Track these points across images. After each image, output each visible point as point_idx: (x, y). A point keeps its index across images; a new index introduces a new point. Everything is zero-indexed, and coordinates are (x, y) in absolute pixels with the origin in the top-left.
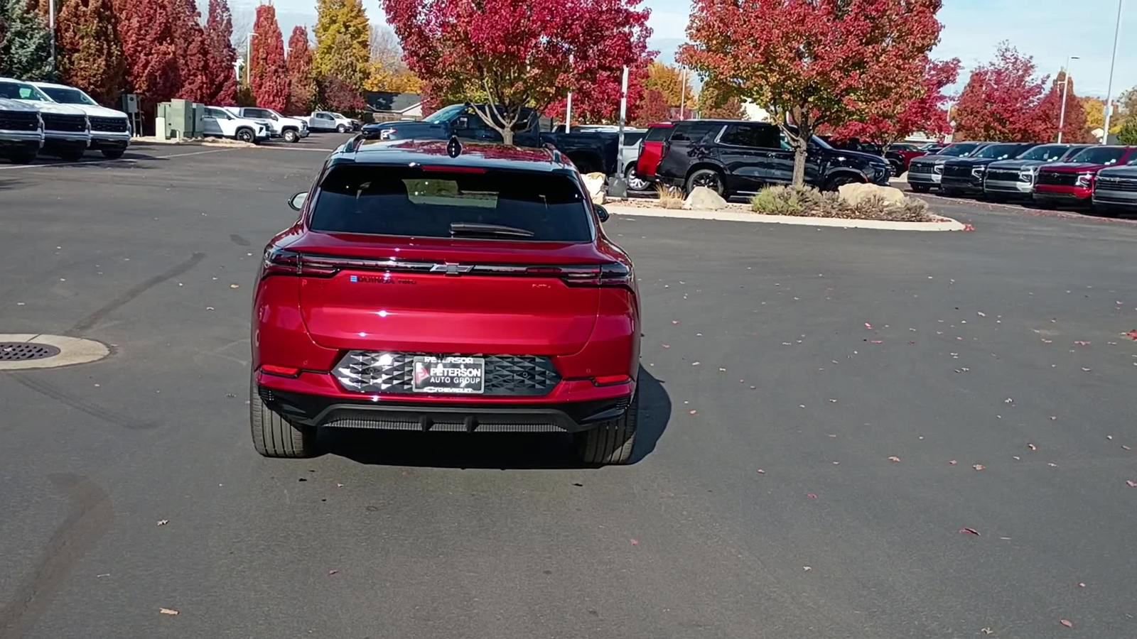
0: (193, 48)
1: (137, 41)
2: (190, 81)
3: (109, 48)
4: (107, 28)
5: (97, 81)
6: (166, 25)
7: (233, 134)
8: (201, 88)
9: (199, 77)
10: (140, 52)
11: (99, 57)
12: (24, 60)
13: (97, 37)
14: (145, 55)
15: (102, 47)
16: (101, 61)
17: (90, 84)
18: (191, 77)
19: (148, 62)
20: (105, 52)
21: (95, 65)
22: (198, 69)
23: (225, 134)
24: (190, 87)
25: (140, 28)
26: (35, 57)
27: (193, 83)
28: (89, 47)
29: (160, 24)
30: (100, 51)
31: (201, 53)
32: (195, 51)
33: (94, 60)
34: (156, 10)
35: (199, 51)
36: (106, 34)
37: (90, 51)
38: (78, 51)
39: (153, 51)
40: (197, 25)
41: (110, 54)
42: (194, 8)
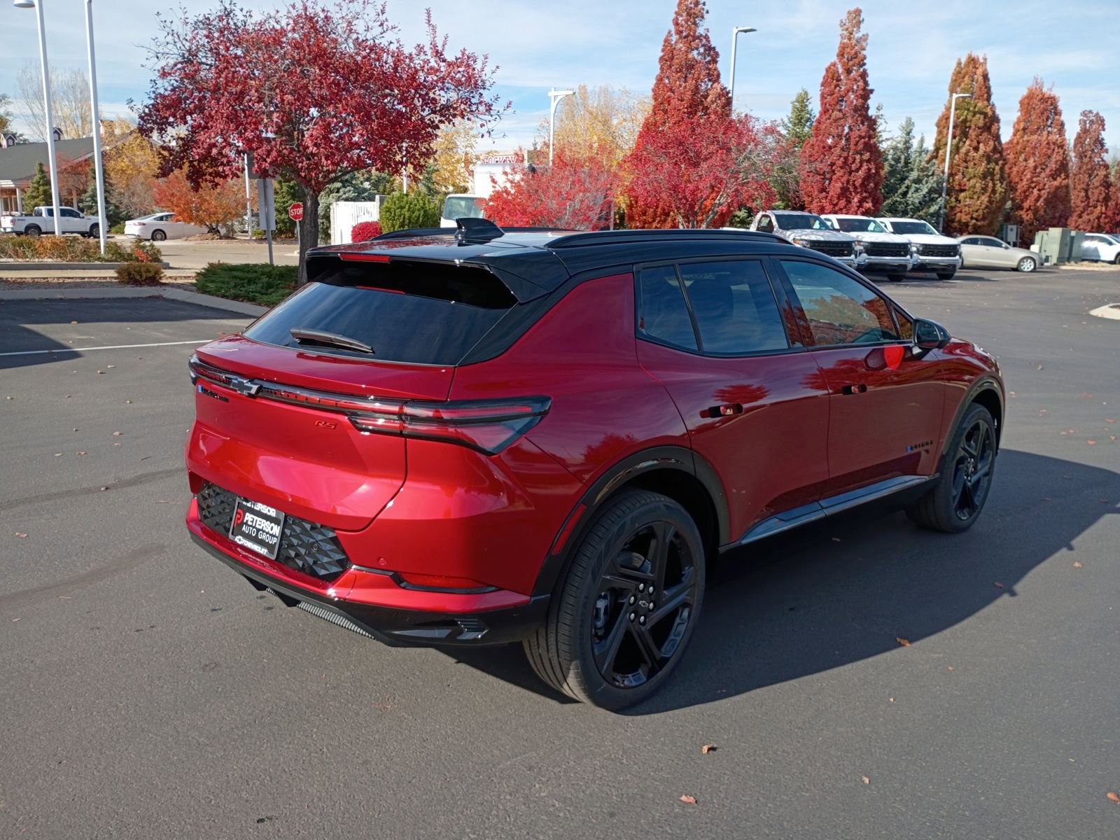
0: (1096, 182)
1: (1031, 179)
2: (1089, 212)
3: (994, 185)
4: (994, 169)
5: (979, 216)
6: (1062, 163)
7: (1112, 259)
8: (1099, 218)
9: (1099, 208)
10: (1033, 188)
11: (983, 194)
12: (917, 201)
13: (984, 177)
14: (1039, 190)
15: (987, 186)
16: (985, 198)
17: (972, 218)
18: (1090, 209)
19: (1039, 196)
20: (990, 190)
21: (979, 202)
22: (1098, 201)
23: (1102, 258)
24: (1087, 217)
25: (1035, 167)
26: (927, 199)
27: (1092, 213)
28: (974, 187)
29: (1057, 161)
30: (984, 189)
31: (1104, 186)
32: (1097, 184)
33: (978, 198)
34: (1054, 150)
35: (1101, 185)
36: (992, 174)
37: (975, 190)
38: (964, 190)
39: (1047, 186)
40: (1103, 160)
41: (994, 191)
42: (1102, 145)
